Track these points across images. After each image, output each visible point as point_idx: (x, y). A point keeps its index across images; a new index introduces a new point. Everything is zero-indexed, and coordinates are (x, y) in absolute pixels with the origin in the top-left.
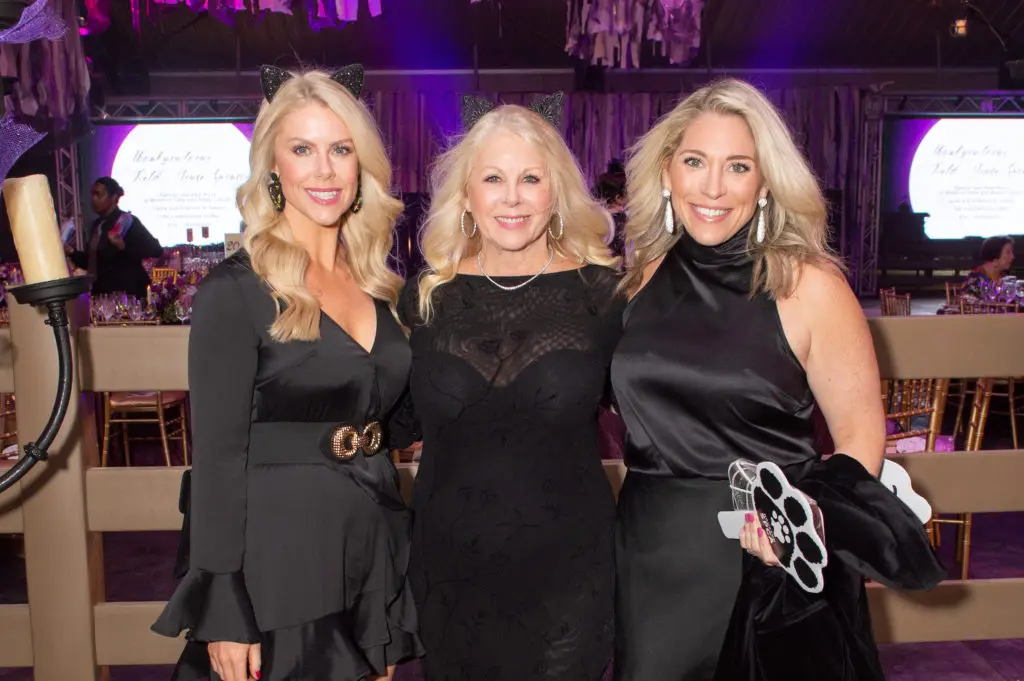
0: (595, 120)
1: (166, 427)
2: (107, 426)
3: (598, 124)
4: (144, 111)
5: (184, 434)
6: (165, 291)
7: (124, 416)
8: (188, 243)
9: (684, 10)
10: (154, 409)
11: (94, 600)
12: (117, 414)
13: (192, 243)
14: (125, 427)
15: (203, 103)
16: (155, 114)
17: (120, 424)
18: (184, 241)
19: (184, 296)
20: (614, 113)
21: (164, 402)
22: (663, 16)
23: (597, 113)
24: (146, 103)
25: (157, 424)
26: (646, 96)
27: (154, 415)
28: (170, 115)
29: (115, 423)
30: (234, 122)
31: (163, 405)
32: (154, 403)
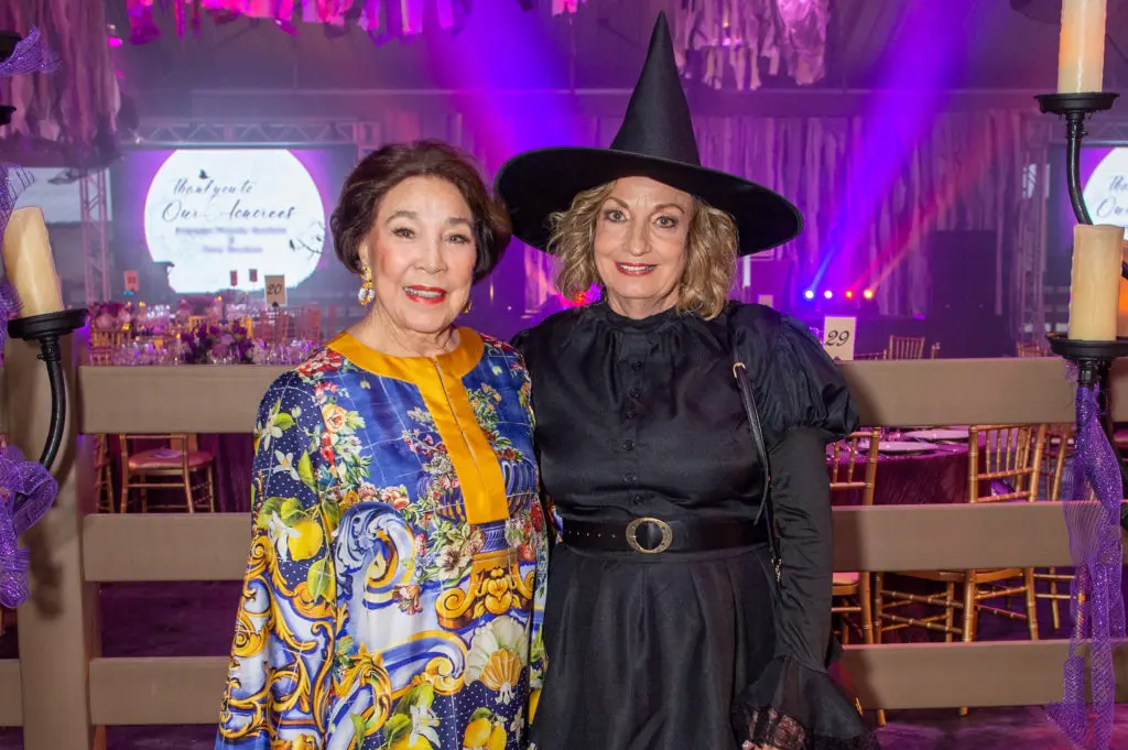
0: (710, 147)
1: (193, 493)
2: (125, 491)
3: (715, 151)
4: (185, 134)
5: (212, 501)
6: (197, 340)
7: (142, 479)
8: (232, 288)
9: (807, 23)
10: (179, 472)
11: (90, 655)
12: (135, 477)
13: (236, 288)
14: (143, 493)
15: (252, 126)
16: (196, 138)
17: (139, 489)
18: (226, 285)
19: (219, 346)
20: (732, 141)
21: (191, 464)
22: (784, 29)
23: (713, 139)
24: (188, 125)
25: (183, 490)
26: (771, 121)
27: (180, 479)
28: (212, 139)
29: (133, 488)
30: (289, 148)
31: (189, 467)
32: (180, 465)
